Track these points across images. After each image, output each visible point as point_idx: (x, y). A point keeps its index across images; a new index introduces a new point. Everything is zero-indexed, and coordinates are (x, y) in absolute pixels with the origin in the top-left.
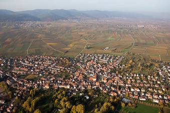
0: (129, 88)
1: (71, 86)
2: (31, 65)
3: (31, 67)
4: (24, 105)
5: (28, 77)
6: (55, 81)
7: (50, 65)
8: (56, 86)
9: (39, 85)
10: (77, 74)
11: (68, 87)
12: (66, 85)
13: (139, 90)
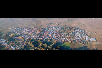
0: (62, 38)
1: (43, 38)
2: (28, 31)
3: (29, 32)
4: (28, 43)
5: (28, 35)
6: (37, 37)
7: (35, 31)
8: (38, 38)
9: (32, 38)
10: (45, 34)
11: (42, 38)
12: (41, 38)
13: (65, 38)
